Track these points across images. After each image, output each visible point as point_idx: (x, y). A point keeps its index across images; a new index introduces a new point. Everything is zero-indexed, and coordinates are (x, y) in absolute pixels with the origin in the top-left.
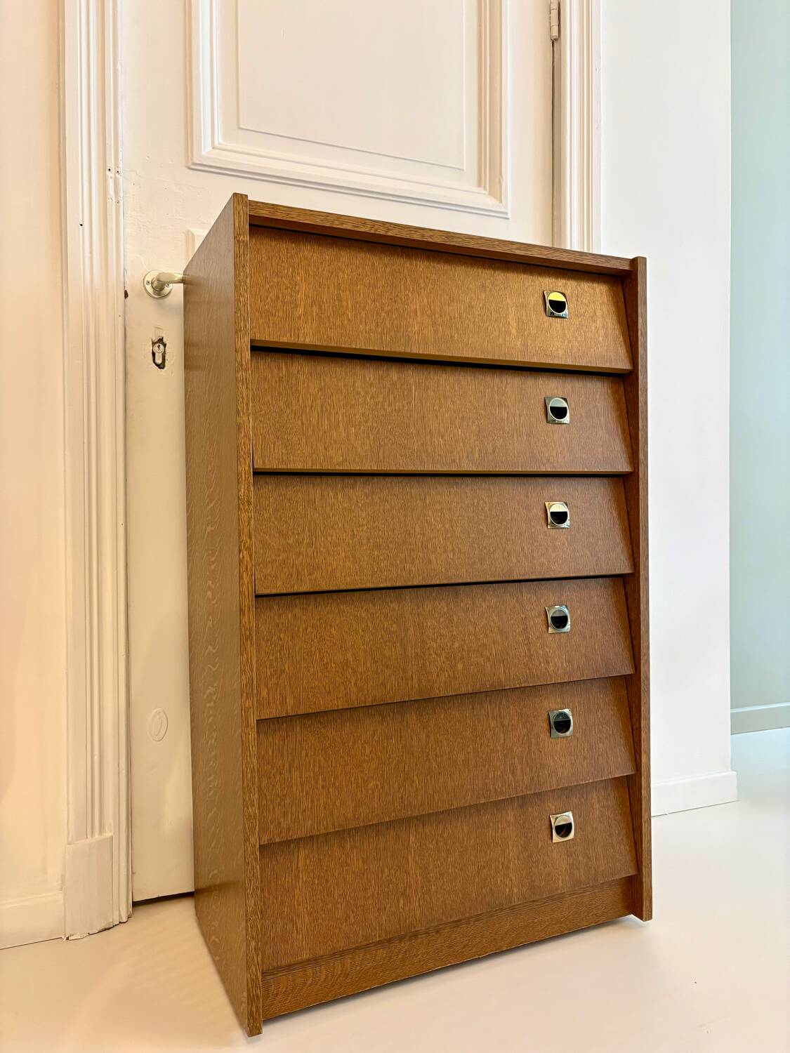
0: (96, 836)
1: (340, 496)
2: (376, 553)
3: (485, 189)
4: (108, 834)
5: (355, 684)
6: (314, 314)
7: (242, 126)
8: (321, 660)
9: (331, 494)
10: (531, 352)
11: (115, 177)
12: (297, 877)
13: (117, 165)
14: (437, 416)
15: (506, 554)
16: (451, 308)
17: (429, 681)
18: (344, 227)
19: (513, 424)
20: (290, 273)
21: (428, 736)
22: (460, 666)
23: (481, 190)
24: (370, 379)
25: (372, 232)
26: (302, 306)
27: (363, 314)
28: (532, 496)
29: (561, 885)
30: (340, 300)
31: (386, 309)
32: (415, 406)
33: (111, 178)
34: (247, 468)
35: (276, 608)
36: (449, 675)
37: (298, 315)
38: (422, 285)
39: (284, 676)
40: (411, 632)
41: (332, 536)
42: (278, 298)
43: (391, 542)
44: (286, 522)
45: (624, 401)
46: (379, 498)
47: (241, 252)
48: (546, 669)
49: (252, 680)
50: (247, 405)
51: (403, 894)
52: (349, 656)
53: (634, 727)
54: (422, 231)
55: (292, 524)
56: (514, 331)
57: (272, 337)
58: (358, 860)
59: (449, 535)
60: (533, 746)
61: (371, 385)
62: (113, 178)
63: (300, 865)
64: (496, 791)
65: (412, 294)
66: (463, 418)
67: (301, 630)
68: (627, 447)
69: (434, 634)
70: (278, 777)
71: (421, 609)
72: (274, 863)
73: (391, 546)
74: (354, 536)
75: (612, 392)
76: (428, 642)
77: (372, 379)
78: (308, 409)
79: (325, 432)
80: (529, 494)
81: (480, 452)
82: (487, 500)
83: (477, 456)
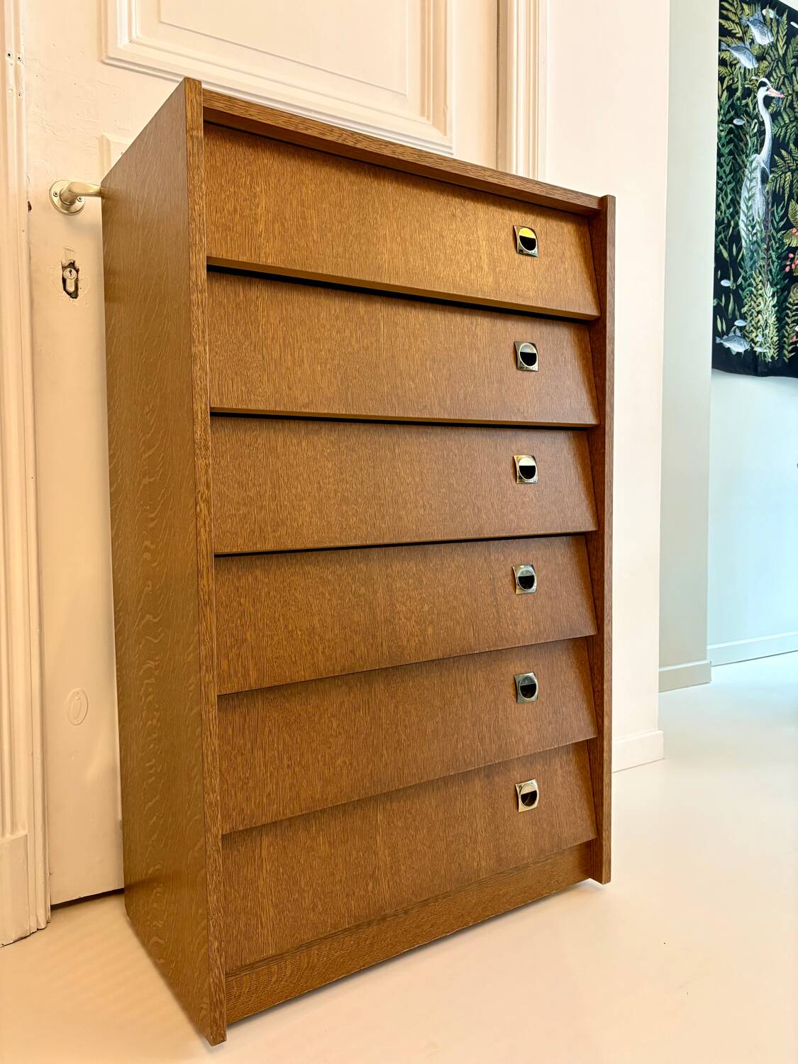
0: (8, 836)
1: (303, 444)
2: (344, 508)
3: (428, 118)
4: (21, 833)
5: (323, 652)
6: (276, 233)
7: (163, 20)
8: (286, 626)
9: (294, 441)
10: (502, 291)
11: (16, 64)
12: (261, 867)
13: (18, 51)
14: (407, 357)
15: (476, 510)
16: (421, 236)
17: (400, 647)
18: (309, 132)
19: (484, 368)
20: (248, 183)
21: (396, 707)
22: (430, 630)
23: (424, 120)
24: (335, 310)
25: (340, 141)
26: (263, 222)
27: (329, 235)
28: (501, 449)
29: (526, 854)
30: (304, 218)
31: (354, 232)
32: (384, 344)
33: (12, 65)
34: (203, 407)
35: (234, 569)
36: (419, 640)
37: (258, 233)
38: (391, 209)
39: (245, 645)
40: (380, 594)
41: (297, 488)
42: (235, 210)
44: (246, 471)
45: (590, 350)
46: (347, 446)
47: (195, 150)
48: (514, 631)
49: (212, 651)
50: (203, 332)
51: (372, 876)
52: (316, 622)
53: (596, 690)
54: (392, 146)
55: (252, 474)
56: (486, 267)
57: (230, 255)
58: (324, 844)
59: (419, 489)
60: (500, 713)
61: (337, 318)
62: (14, 64)
63: (264, 853)
64: (465, 761)
65: (381, 217)
66: (434, 360)
67: (263, 594)
68: (592, 398)
69: (403, 597)
70: (239, 759)
71: (389, 570)
72: (235, 853)
73: (359, 500)
74: (320, 488)
75: (578, 340)
76: (398, 606)
77: (338, 311)
78: (269, 341)
79: (288, 369)
80: (498, 446)
81: (452, 398)
82: (457, 452)
83: (448, 402)
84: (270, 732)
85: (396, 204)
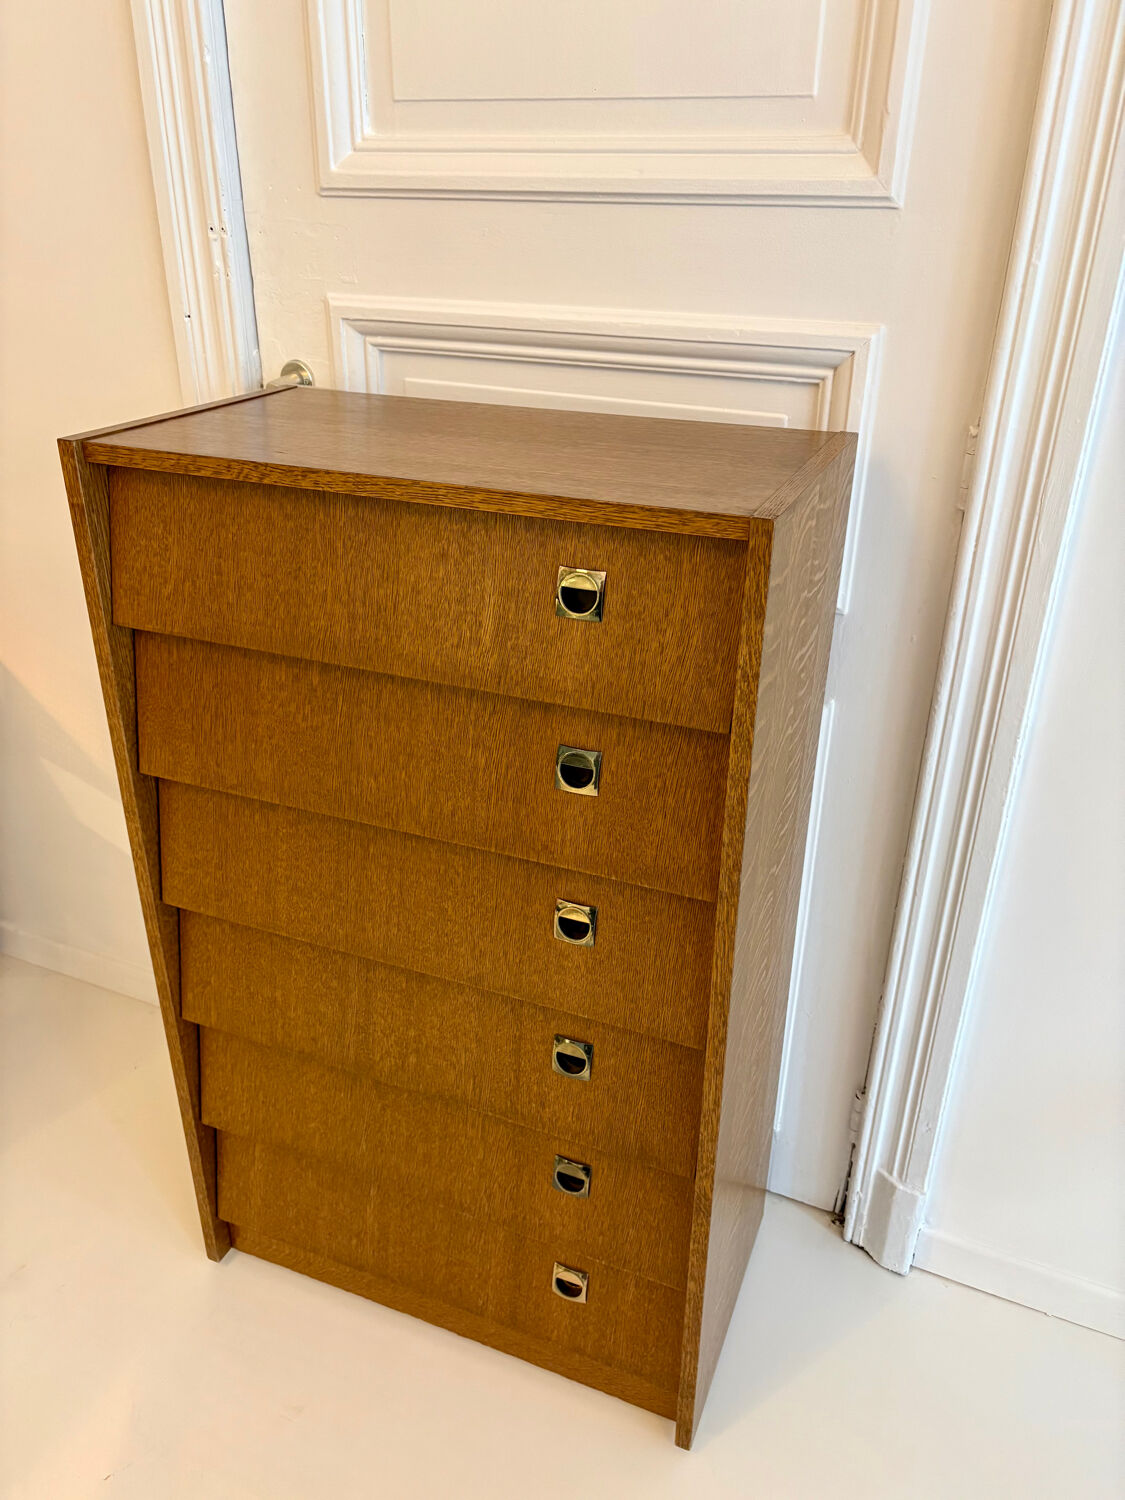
1: (257, 817)
5: (283, 1027)
6: (186, 594)
7: (397, 98)
8: (248, 987)
9: (247, 812)
10: (512, 678)
11: (222, 239)
12: (253, 1163)
13: (220, 219)
14: (371, 746)
15: (477, 952)
16: (382, 592)
17: (370, 1059)
19: (494, 776)
21: (383, 1109)
22: (412, 1059)
24: (280, 679)
27: (249, 595)
28: (537, 883)
30: (220, 573)
31: (282, 588)
32: (341, 726)
33: (215, 240)
37: (166, 594)
40: (355, 995)
41: (244, 863)
42: (145, 568)
43: (315, 890)
46: (306, 830)
48: (538, 1112)
50: (115, 706)
51: (358, 1236)
52: (278, 994)
55: (201, 837)
56: (487, 639)
58: (312, 1180)
59: (395, 903)
60: (524, 1183)
62: (219, 240)
63: (257, 1154)
65: (323, 565)
66: (411, 755)
69: (384, 1009)
71: (371, 973)
73: (315, 895)
74: (270, 870)
76: (375, 1016)
77: (283, 678)
78: (200, 710)
79: (218, 743)
80: (533, 879)
81: (431, 810)
82: (461, 870)
83: (425, 813)
84: (249, 1065)
85: (349, 544)
